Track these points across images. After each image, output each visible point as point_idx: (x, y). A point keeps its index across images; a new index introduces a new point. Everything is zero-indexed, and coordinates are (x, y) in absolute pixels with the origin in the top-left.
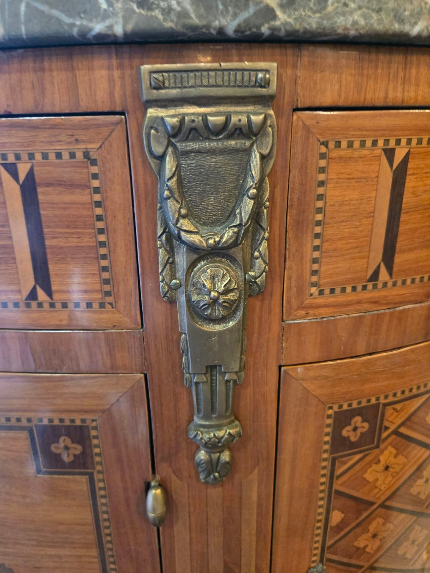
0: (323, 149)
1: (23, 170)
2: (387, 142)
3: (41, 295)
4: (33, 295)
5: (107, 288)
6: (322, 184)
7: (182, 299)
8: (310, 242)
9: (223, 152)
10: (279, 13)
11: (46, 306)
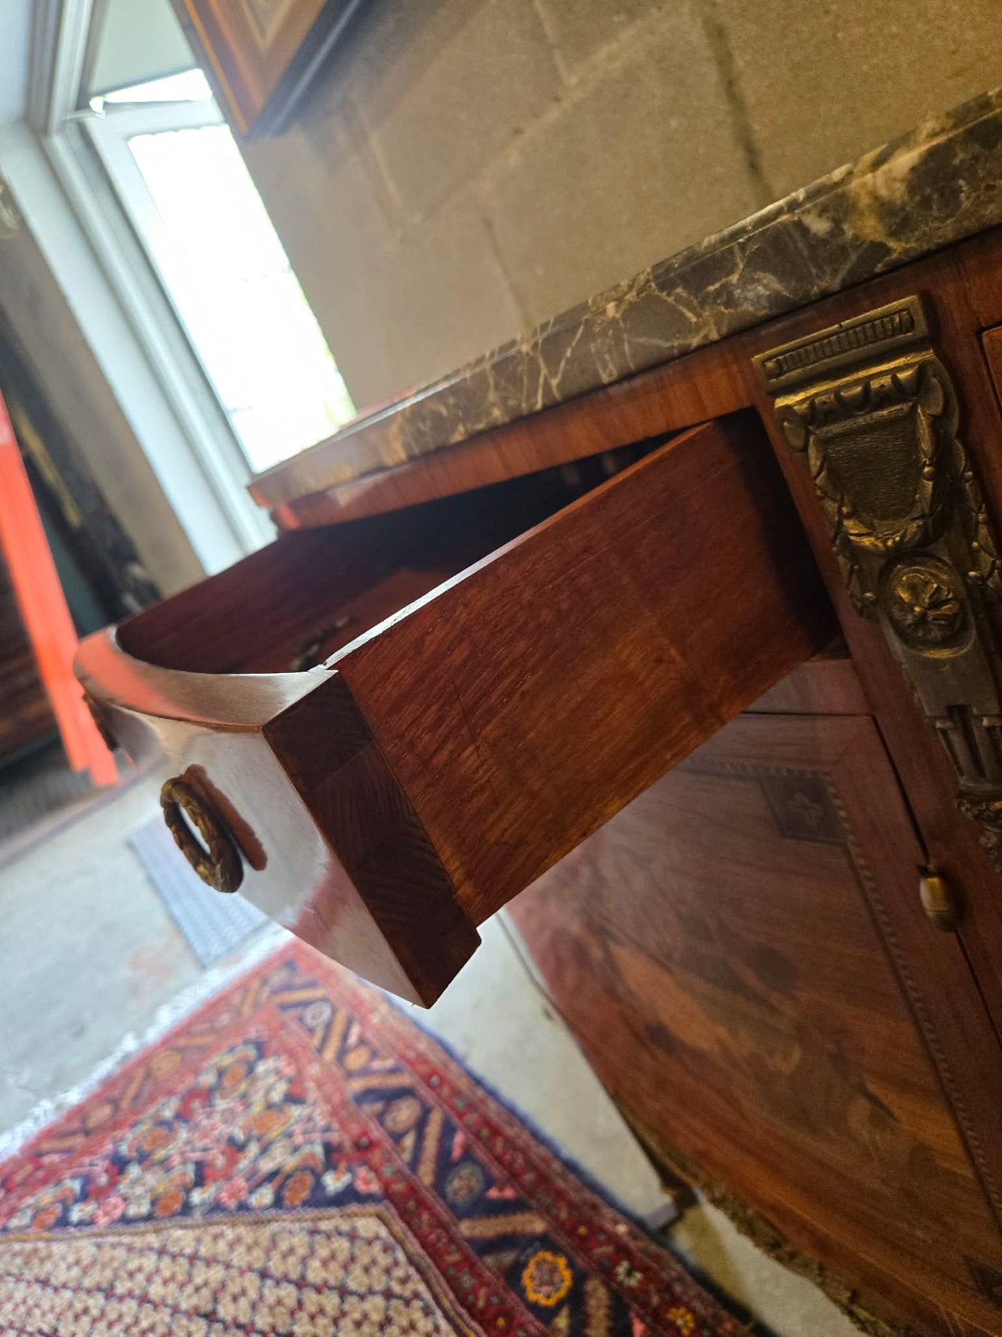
9: (875, 427)
10: (892, 244)
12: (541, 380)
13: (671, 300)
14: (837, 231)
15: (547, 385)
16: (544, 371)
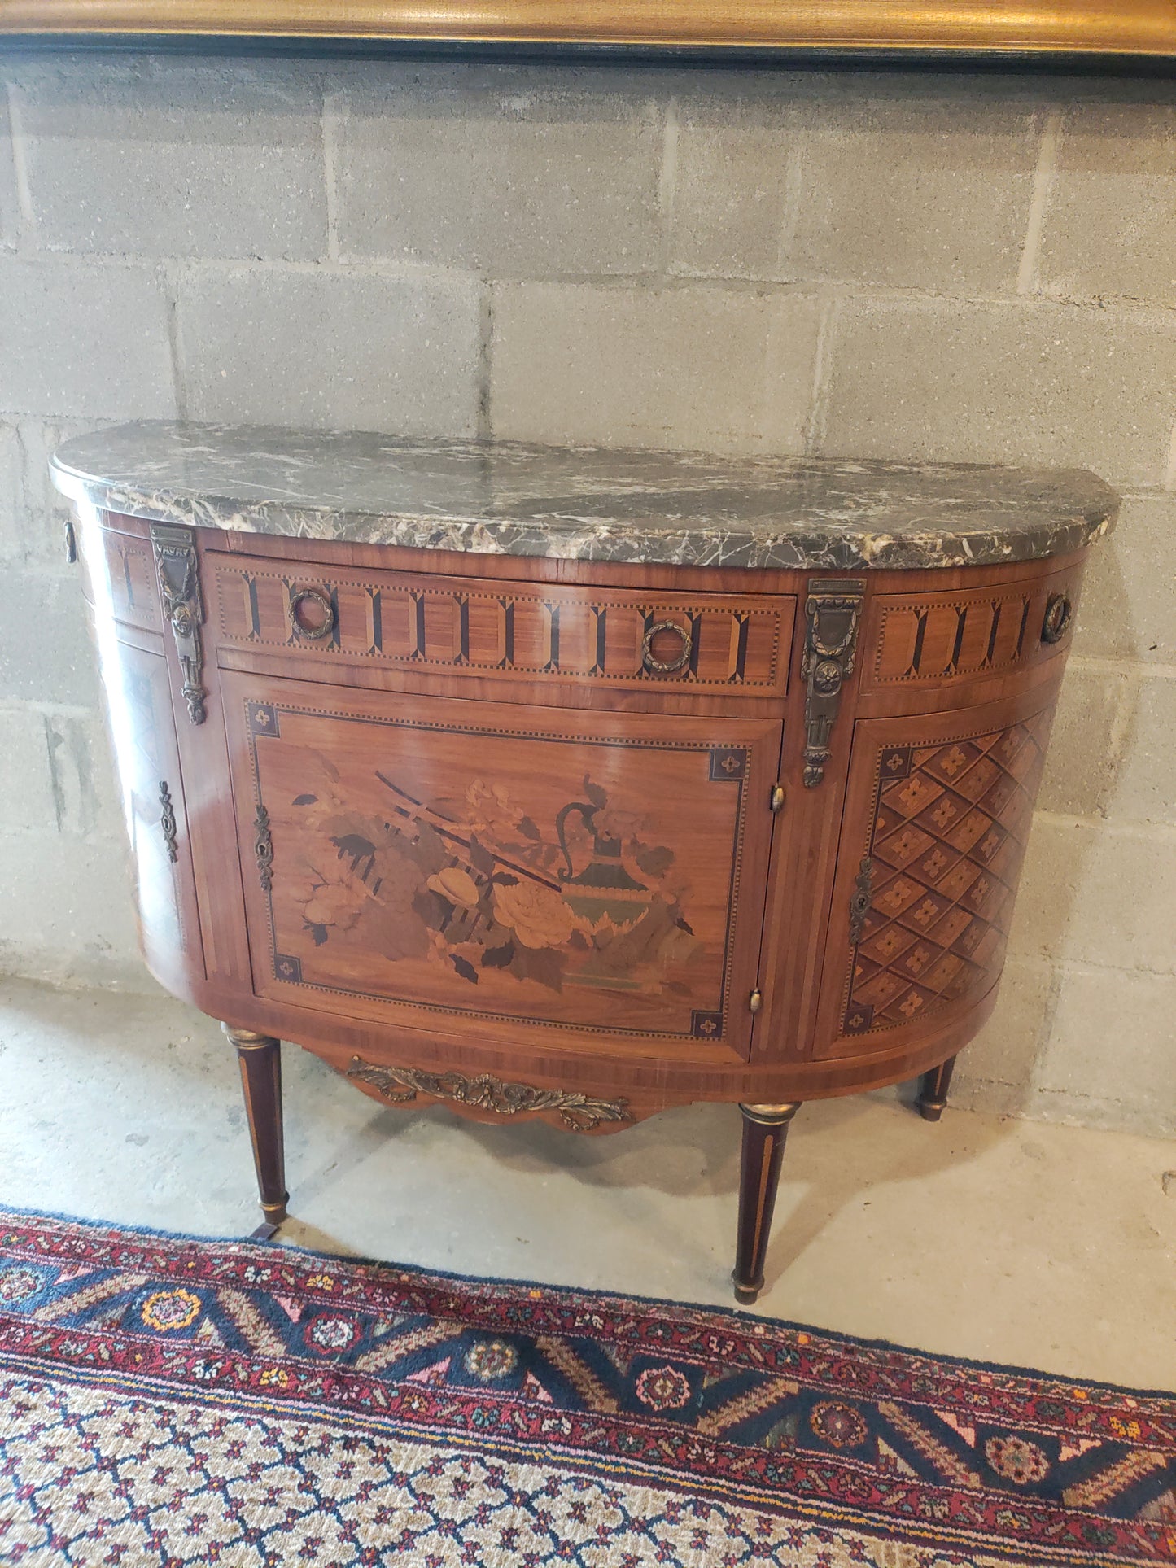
0: (885, 611)
1: (744, 618)
2: (916, 607)
3: (738, 677)
4: (733, 678)
5: (773, 675)
7: (811, 680)
8: (876, 654)
9: (840, 614)
11: (739, 683)
12: (716, 555)
13: (795, 549)
14: (858, 553)
15: (717, 558)
16: (720, 551)
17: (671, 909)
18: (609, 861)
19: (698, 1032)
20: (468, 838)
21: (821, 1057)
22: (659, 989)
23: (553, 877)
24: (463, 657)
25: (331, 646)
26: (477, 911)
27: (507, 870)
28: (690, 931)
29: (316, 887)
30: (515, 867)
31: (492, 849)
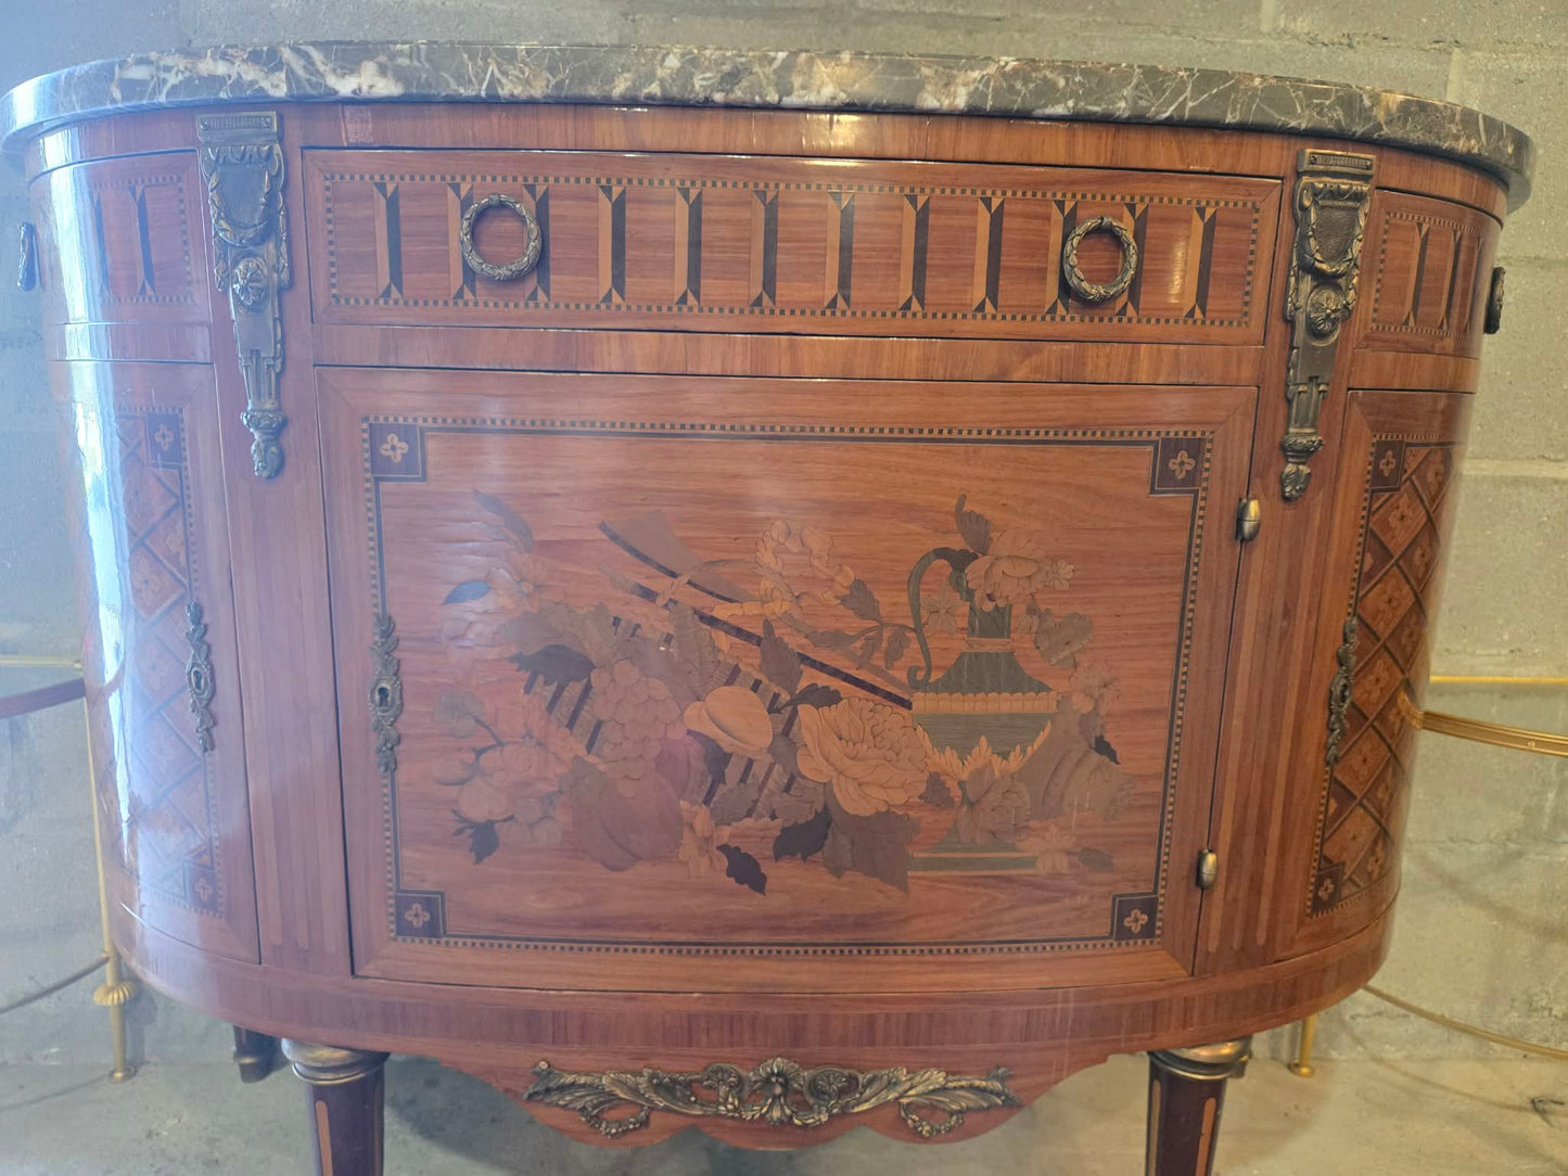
0: (1388, 217)
1: (1209, 212)
2: (1419, 218)
3: (1198, 314)
4: (1191, 313)
5: (1246, 309)
6: (1385, 242)
7: (1301, 318)
9: (1344, 208)
10: (1384, 127)
11: (1199, 322)
12: (1181, 99)
13: (1293, 95)
14: (1371, 108)
15: (1183, 104)
16: (1188, 93)
17: (1085, 720)
18: (992, 645)
19: (1121, 933)
20: (759, 631)
21: (1287, 953)
22: (1062, 863)
23: (900, 685)
24: (766, 298)
25: (533, 296)
26: (769, 759)
27: (823, 680)
28: (1112, 755)
29: (479, 752)
30: (836, 673)
31: (795, 642)
